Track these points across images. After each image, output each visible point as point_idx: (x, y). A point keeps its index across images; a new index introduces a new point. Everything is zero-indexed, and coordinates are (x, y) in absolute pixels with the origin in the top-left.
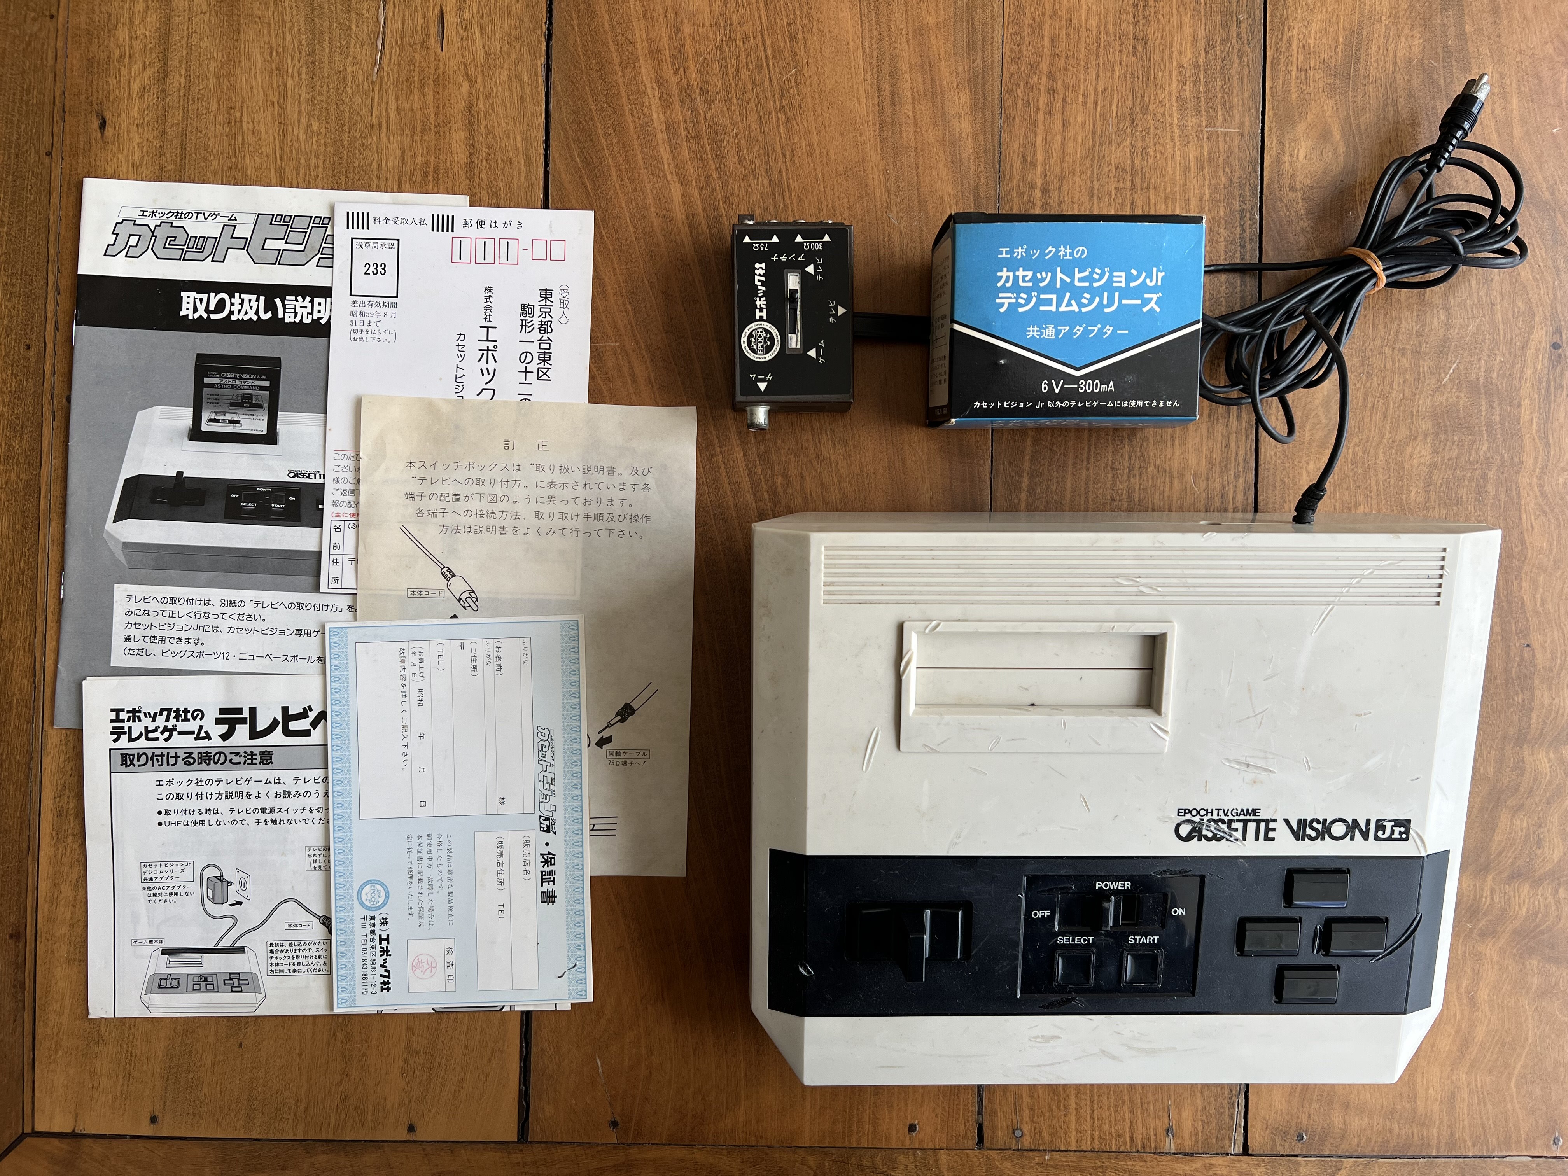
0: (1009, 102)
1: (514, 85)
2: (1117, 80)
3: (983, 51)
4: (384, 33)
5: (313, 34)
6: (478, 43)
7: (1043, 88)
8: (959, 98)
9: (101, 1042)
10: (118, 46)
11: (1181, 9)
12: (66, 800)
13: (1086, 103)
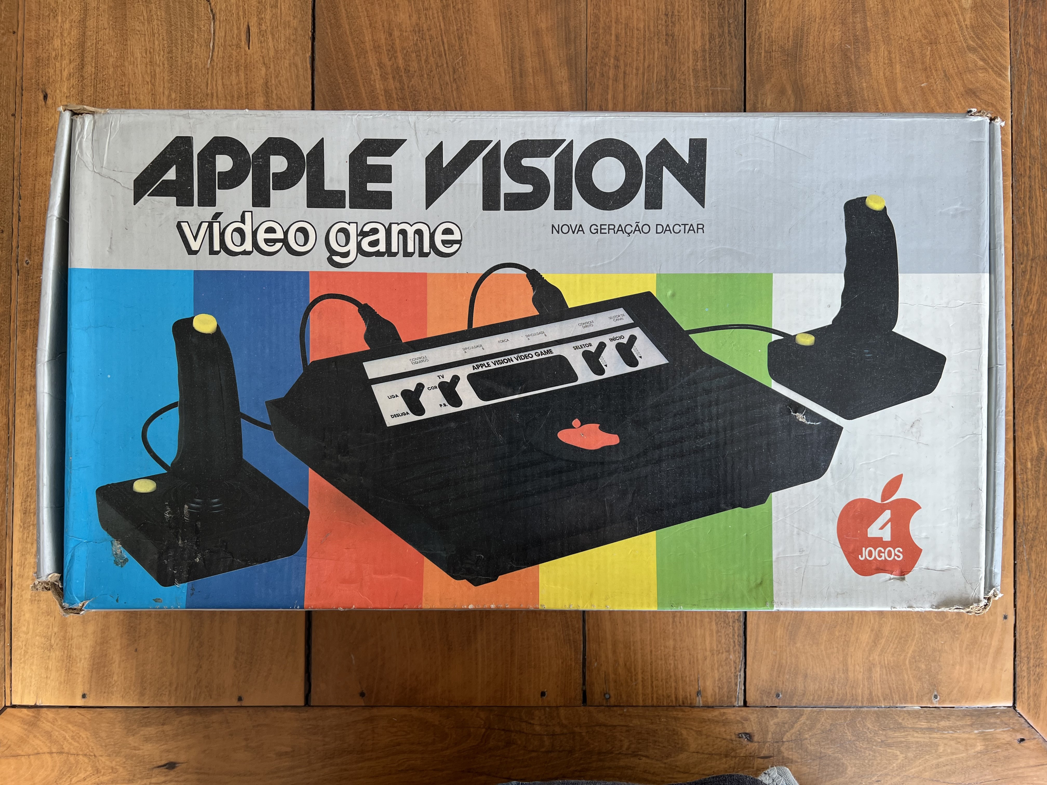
0: (591, 75)
1: (293, 68)
2: (656, 60)
3: (575, 43)
4: (214, 39)
5: (171, 40)
6: (271, 44)
7: (611, 65)
8: (561, 72)
9: (52, 650)
10: (54, 50)
11: (694, 16)
12: (29, 504)
13: (637, 74)
